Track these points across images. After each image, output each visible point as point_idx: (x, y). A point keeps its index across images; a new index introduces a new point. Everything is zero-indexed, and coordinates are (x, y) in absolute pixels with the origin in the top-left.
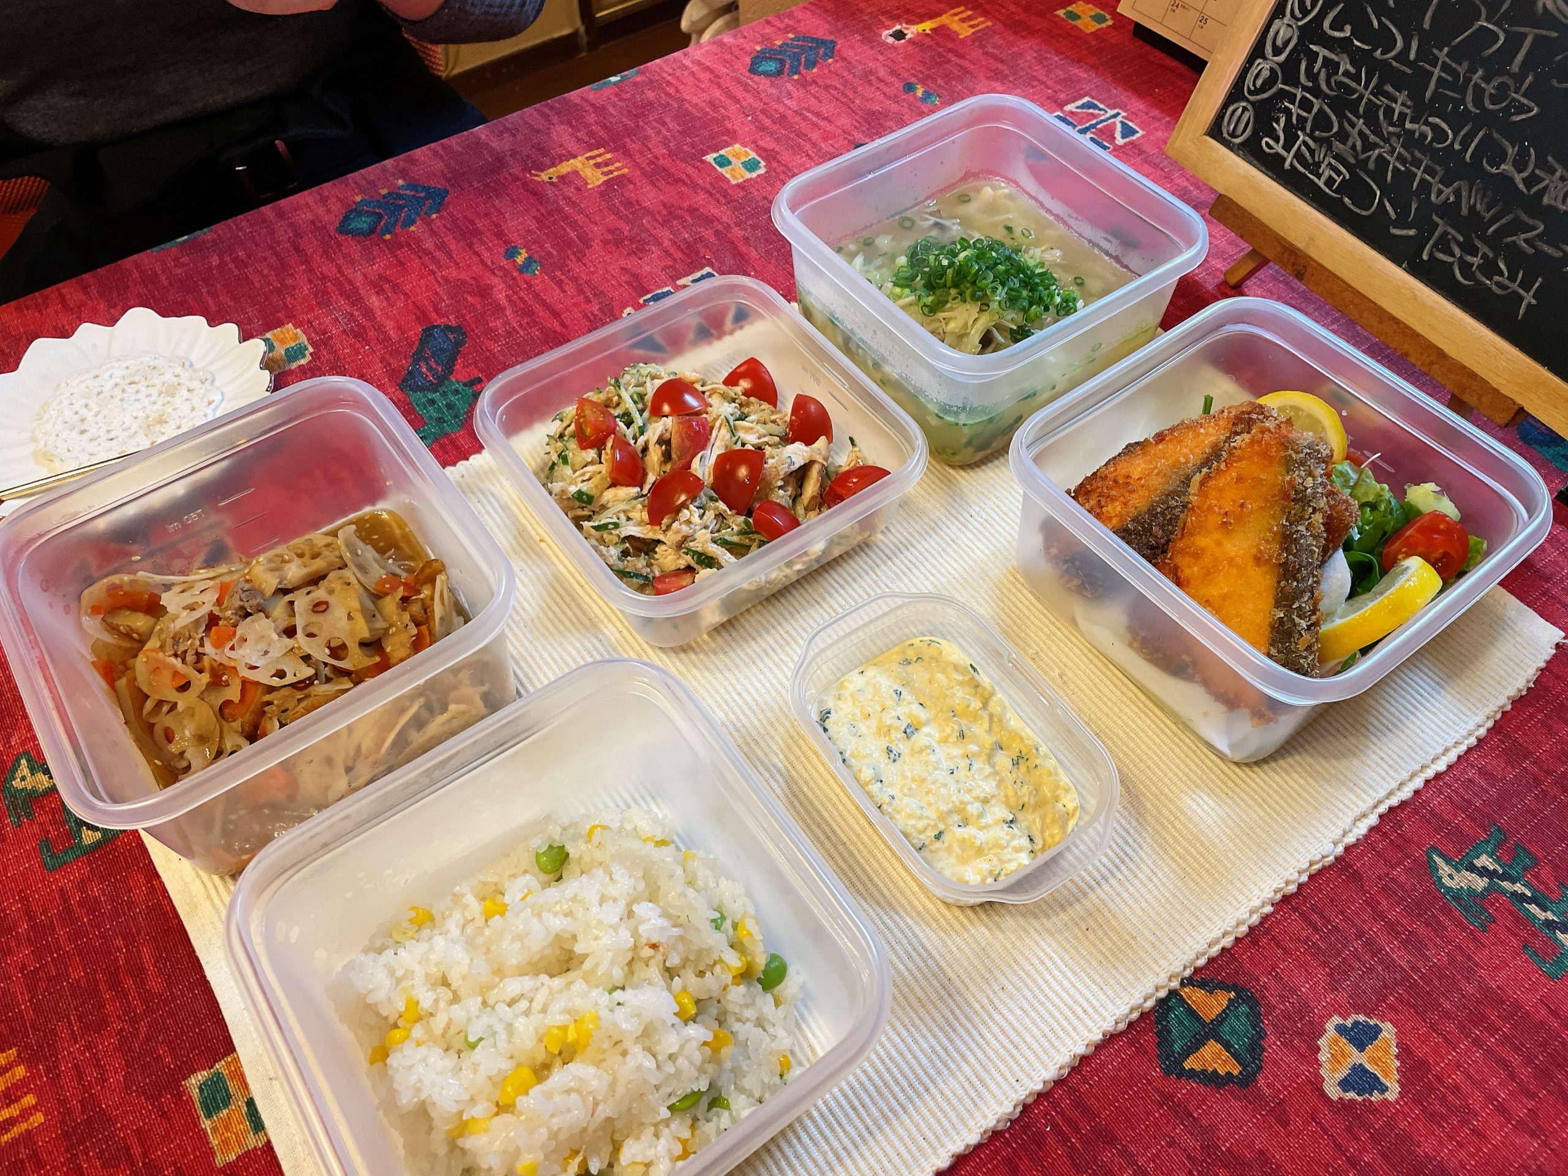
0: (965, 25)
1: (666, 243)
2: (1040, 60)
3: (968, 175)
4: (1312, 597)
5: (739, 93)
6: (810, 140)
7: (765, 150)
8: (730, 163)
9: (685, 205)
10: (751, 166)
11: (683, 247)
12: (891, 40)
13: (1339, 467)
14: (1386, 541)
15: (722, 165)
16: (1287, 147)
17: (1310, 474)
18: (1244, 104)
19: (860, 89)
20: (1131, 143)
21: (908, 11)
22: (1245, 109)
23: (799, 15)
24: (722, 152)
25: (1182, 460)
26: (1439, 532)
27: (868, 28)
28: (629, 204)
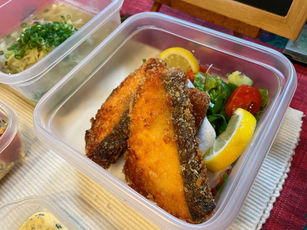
4: (196, 155)
13: (197, 76)
14: (226, 103)
17: (177, 90)
25: (129, 93)
26: (246, 94)
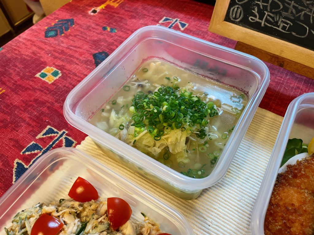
0: (115, 3)
1: (27, 119)
2: (144, 9)
3: (144, 60)
5: (43, 46)
6: (75, 57)
7: (59, 66)
8: (46, 75)
9: (32, 99)
10: (55, 74)
11: (35, 119)
12: (92, 14)
15: (43, 77)
16: (261, 18)
18: (237, 6)
19: (87, 33)
20: (186, 29)
21: (95, 3)
22: (238, 8)
23: (57, 13)
24: (42, 71)
27: (83, 11)
28: (8, 106)
